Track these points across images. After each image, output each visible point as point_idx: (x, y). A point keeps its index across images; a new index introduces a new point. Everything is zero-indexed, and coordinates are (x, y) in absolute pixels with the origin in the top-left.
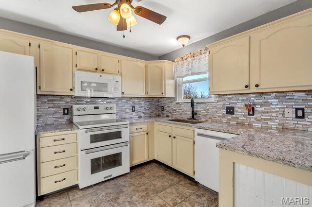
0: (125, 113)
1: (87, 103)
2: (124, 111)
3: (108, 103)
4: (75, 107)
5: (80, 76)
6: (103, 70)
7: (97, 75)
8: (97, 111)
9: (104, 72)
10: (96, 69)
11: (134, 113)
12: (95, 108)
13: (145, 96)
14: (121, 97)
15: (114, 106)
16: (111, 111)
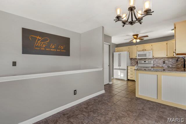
0: (159, 64)
4: (139, 61)
9: (146, 50)
10: (143, 50)
11: (164, 64)
12: (145, 62)
13: (167, 57)
14: (152, 58)
15: (152, 61)
16: (150, 63)
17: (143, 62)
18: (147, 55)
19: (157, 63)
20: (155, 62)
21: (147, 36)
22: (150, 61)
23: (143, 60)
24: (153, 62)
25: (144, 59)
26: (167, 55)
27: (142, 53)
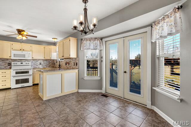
1: (18, 61)
4: (12, 63)
5: (14, 52)
6: (24, 50)
7: (21, 52)
8: (22, 64)
11: (41, 66)
12: (21, 63)
13: (44, 59)
14: (31, 59)
15: (30, 63)
16: (28, 65)
17: (19, 63)
19: (34, 65)
21: (36, 37)
25: (19, 60)
26: (44, 58)
27: (20, 53)
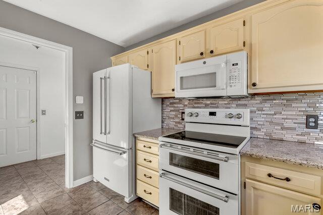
0: (283, 129)
2: (278, 124)
3: (238, 106)
6: (212, 52)
9: (214, 54)
10: (202, 54)
11: (314, 132)
14: (245, 93)
15: (246, 113)
16: (236, 122)
17: (204, 113)
18: (221, 80)
19: (271, 122)
20: (261, 119)
22: (234, 111)
23: (206, 106)
24: (251, 119)
25: (208, 102)
